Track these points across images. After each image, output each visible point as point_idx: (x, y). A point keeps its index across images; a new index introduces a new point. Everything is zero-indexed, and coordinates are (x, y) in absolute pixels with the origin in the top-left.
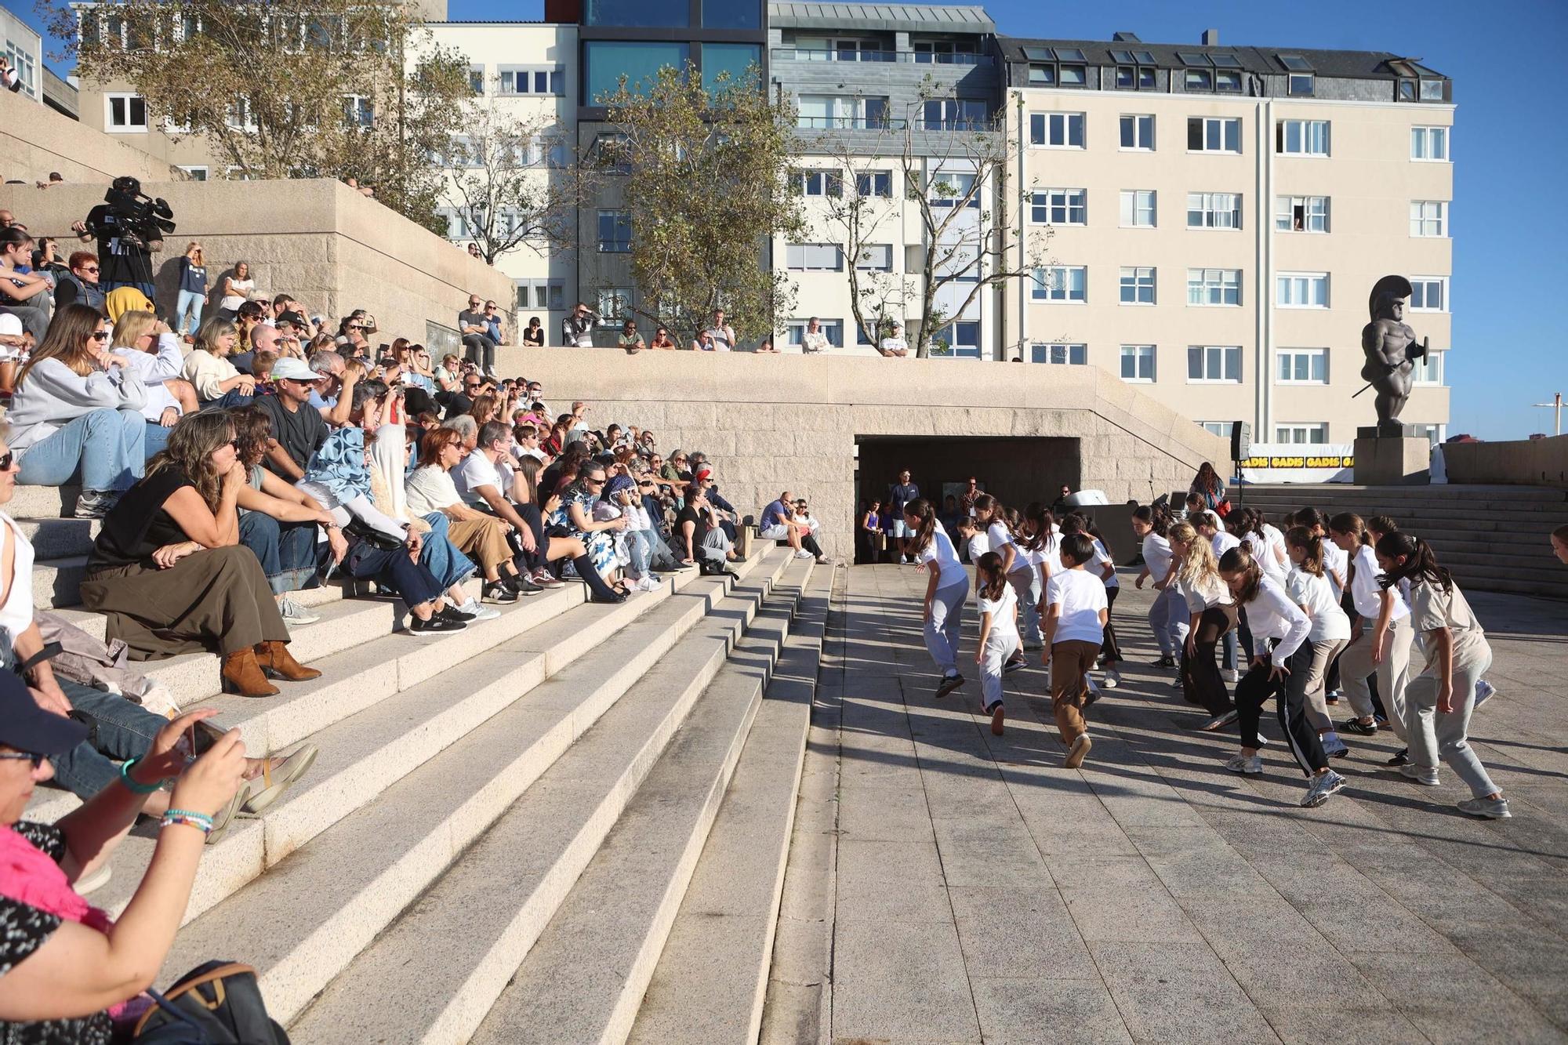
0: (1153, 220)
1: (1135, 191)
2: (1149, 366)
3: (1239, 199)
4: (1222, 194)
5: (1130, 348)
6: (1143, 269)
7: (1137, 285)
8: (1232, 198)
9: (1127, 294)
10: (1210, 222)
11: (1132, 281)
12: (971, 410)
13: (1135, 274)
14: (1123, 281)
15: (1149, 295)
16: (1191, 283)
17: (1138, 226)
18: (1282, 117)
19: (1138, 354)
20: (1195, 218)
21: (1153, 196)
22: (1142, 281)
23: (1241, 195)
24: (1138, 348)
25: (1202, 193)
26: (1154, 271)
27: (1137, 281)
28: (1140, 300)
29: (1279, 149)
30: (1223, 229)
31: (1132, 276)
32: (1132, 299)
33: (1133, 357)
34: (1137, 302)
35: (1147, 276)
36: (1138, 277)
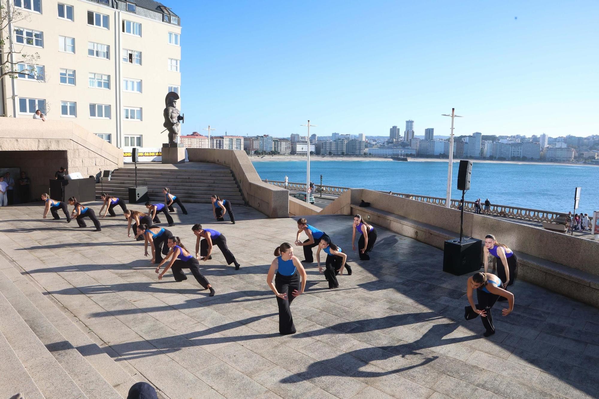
0: (74, 50)
1: (65, 37)
2: (73, 110)
3: (108, 47)
4: (102, 44)
5: (66, 102)
6: (70, 70)
7: (67, 76)
8: (106, 47)
9: (63, 80)
10: (97, 55)
11: (65, 74)
13: (66, 72)
14: (61, 74)
15: (73, 81)
16: (90, 78)
17: (67, 52)
18: (124, 18)
19: (68, 105)
20: (91, 52)
21: (73, 40)
22: (69, 75)
23: (109, 46)
24: (68, 103)
25: (94, 43)
26: (74, 72)
27: (67, 75)
28: (69, 83)
29: (123, 31)
30: (102, 59)
31: (65, 73)
32: (65, 82)
33: (67, 106)
34: (67, 84)
35: (71, 73)
36: (68, 73)
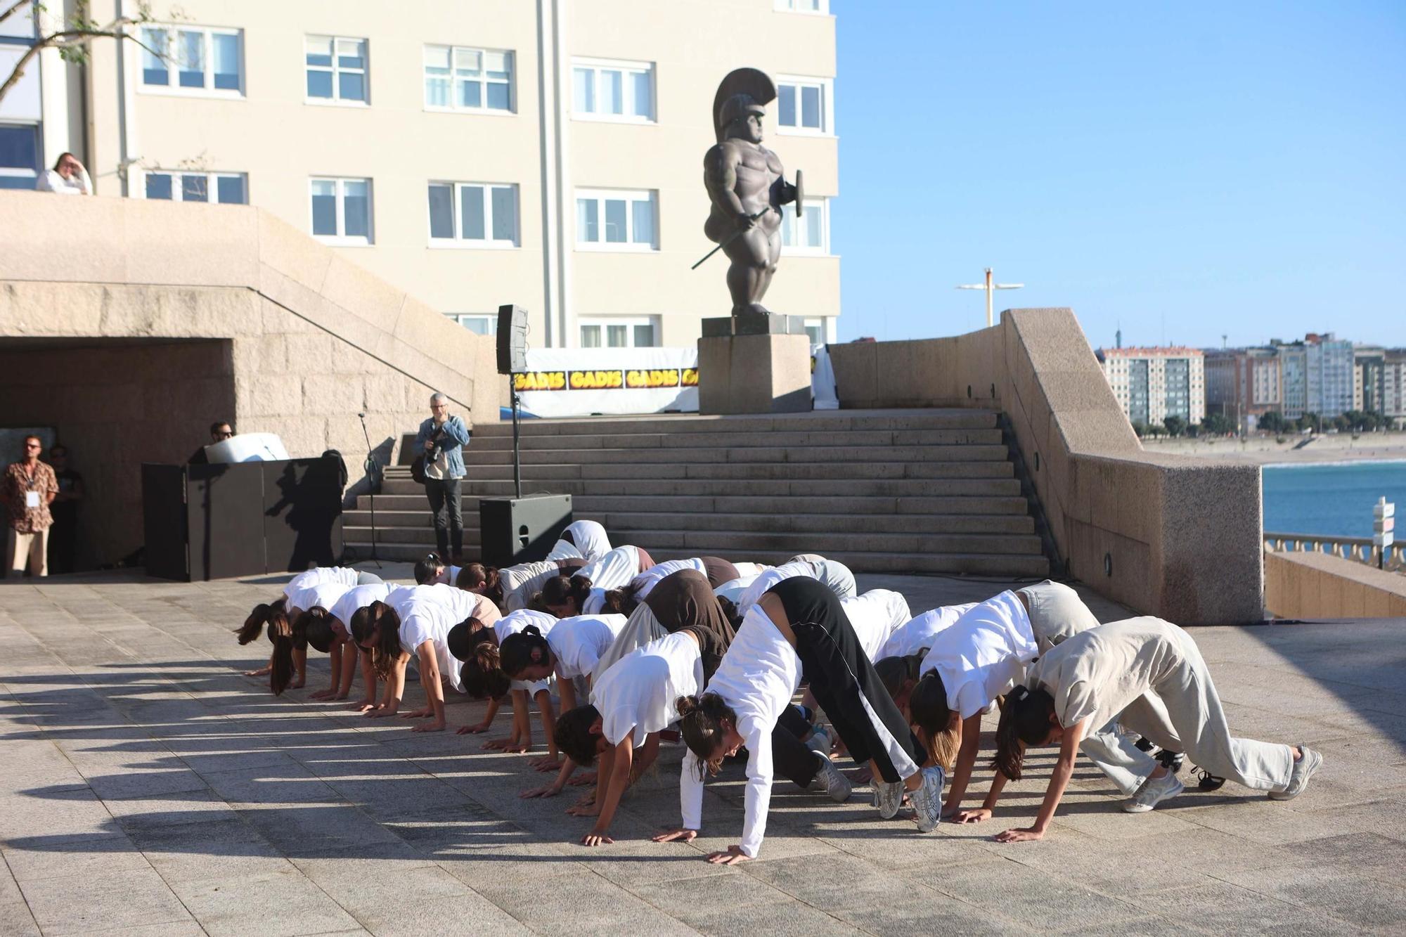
2: (360, 216)
5: (328, 181)
6: (346, 40)
7: (335, 68)
9: (319, 85)
11: (326, 61)
12: (19, 287)
13: (332, 49)
14: (312, 60)
15: (357, 88)
16: (431, 70)
19: (341, 193)
22: (344, 61)
24: (340, 183)
26: (364, 46)
27: (335, 61)
28: (343, 96)
31: (327, 52)
32: (328, 93)
33: (333, 199)
34: (336, 100)
35: (353, 53)
36: (338, 53)
